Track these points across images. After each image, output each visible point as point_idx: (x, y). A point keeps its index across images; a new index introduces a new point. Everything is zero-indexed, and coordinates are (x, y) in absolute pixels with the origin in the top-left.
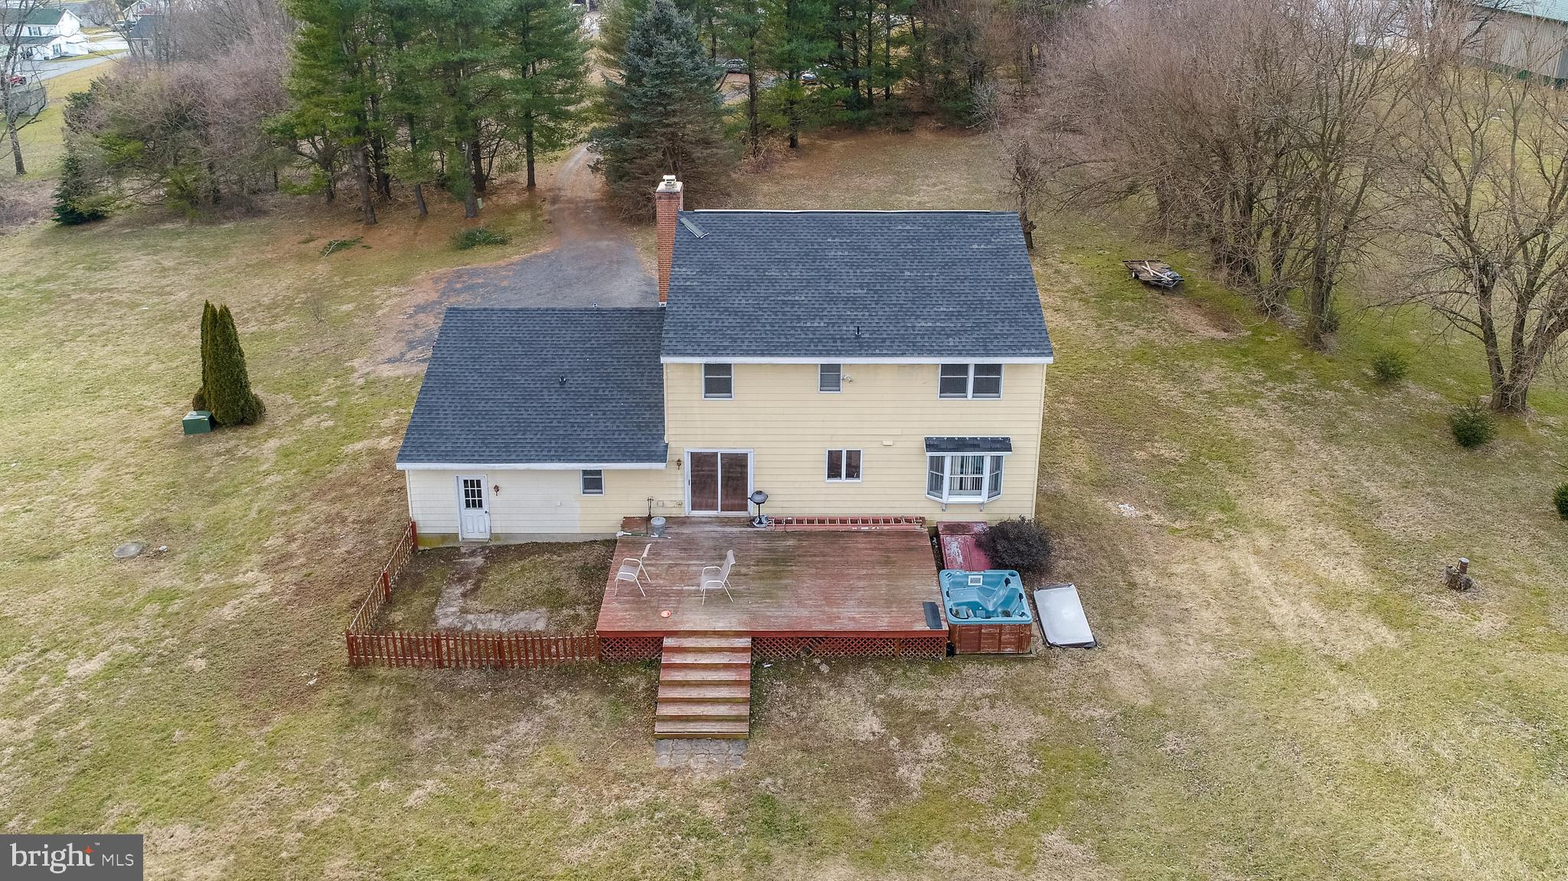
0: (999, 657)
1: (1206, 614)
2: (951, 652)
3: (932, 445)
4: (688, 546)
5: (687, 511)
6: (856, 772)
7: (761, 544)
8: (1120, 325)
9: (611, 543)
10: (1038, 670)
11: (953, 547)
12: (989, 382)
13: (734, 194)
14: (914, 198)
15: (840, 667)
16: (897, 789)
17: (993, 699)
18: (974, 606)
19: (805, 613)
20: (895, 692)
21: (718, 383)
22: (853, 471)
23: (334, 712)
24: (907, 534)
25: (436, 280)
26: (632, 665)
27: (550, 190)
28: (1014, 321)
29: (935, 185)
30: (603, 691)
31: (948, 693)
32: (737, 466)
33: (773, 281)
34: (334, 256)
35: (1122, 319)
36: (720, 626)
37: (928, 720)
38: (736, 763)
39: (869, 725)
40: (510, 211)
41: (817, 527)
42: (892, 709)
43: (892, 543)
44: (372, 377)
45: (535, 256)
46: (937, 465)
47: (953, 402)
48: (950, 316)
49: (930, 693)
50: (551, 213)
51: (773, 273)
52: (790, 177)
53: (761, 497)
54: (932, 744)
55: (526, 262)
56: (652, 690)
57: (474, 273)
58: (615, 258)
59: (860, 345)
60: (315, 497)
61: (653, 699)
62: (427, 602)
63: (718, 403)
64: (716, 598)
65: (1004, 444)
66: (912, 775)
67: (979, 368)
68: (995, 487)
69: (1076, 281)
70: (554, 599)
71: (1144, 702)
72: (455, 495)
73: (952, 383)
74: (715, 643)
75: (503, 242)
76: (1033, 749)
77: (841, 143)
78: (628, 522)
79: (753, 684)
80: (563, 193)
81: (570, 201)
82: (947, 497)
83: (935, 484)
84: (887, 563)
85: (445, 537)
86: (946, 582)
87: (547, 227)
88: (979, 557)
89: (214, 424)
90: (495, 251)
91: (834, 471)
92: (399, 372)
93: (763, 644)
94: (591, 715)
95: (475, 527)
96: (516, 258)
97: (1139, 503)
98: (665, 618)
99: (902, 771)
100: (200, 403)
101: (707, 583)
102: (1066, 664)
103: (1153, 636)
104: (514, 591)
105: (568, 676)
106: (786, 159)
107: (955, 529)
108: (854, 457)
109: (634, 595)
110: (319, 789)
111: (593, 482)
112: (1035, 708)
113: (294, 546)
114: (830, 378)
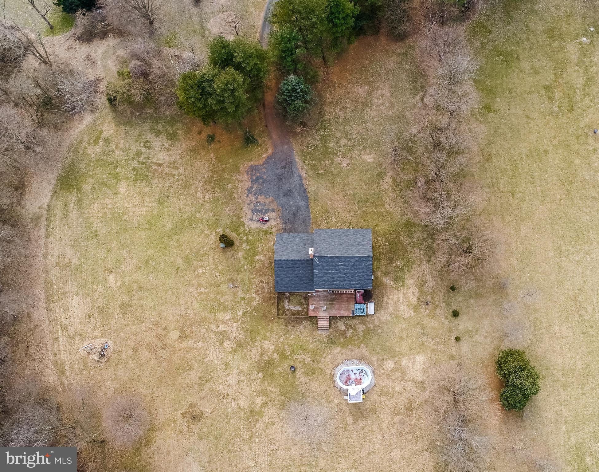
0: (361, 316)
1: (391, 308)
4: (319, 297)
6: (341, 335)
7: (330, 296)
9: (308, 293)
10: (366, 319)
11: (358, 296)
16: (346, 337)
18: (359, 313)
19: (336, 312)
20: (347, 322)
23: (277, 324)
24: (351, 294)
28: (367, 281)
30: (310, 321)
31: (353, 323)
33: (330, 273)
36: (325, 315)
38: (328, 334)
39: (343, 327)
41: (338, 292)
42: (347, 324)
43: (349, 296)
44: (249, 227)
45: (268, 157)
48: (358, 281)
49: (351, 322)
51: (330, 271)
54: (351, 331)
56: (317, 321)
59: (344, 287)
61: (317, 324)
62: (283, 304)
64: (324, 311)
66: (348, 335)
71: (378, 324)
74: (324, 317)
76: (363, 331)
79: (329, 324)
84: (348, 301)
86: (355, 305)
88: (361, 297)
89: (226, 247)
92: (255, 226)
93: (330, 317)
94: (310, 325)
98: (317, 313)
99: (347, 335)
101: (323, 309)
102: (370, 317)
103: (383, 312)
104: (295, 302)
105: (306, 319)
107: (358, 292)
109: (313, 310)
110: (280, 337)
112: (364, 325)
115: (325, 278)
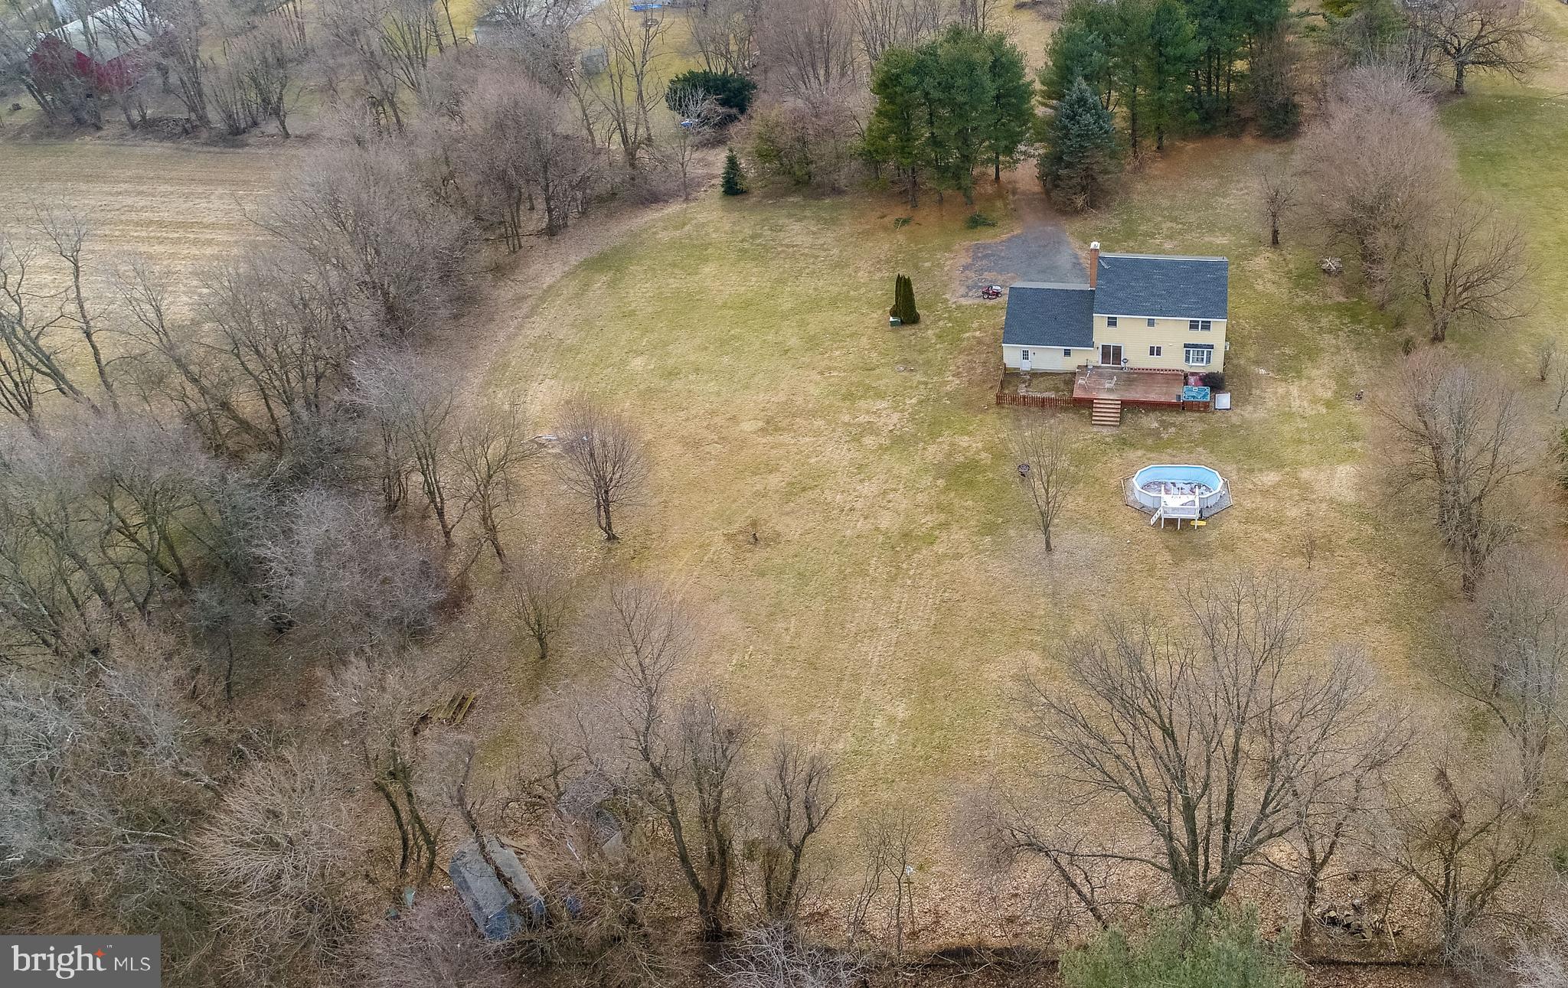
0: (1199, 411)
1: (1271, 403)
2: (1183, 409)
3: (1186, 346)
4: (1101, 375)
5: (1100, 364)
6: (1149, 435)
7: (1125, 375)
8: (1299, 293)
9: (1074, 374)
10: (1210, 415)
11: (1192, 380)
12: (1206, 326)
13: (1120, 191)
14: (1225, 201)
15: (1148, 411)
16: (1160, 439)
17: (1193, 421)
18: (1194, 397)
19: (1138, 395)
20: (1164, 418)
21: (1112, 323)
22: (1159, 354)
23: (996, 417)
24: (1176, 375)
25: (967, 250)
26: (1084, 407)
27: (1009, 182)
28: (1217, 306)
29: (1242, 189)
30: (1075, 413)
31: (1180, 419)
32: (1118, 350)
34: (904, 228)
35: (1302, 290)
36: (1111, 398)
37: (1173, 425)
38: (1115, 431)
39: (1156, 425)
40: (989, 199)
41: (1145, 371)
42: (1163, 423)
43: (1171, 377)
44: (958, 304)
45: (1013, 236)
46: (1188, 352)
47: (1194, 332)
48: (1194, 303)
49: (1174, 418)
50: (1014, 202)
51: (1133, 284)
52: (1154, 177)
53: (1126, 361)
54: (1172, 430)
55: (1009, 240)
56: (1091, 413)
57: (985, 247)
58: (1056, 240)
59: (1162, 313)
60: (959, 353)
61: (1091, 415)
62: (1015, 388)
63: (1112, 328)
64: (1110, 390)
65: (1212, 347)
66: (1165, 436)
67: (1202, 322)
68: (1208, 361)
69: (1291, 266)
70: (1057, 390)
71: (1240, 424)
72: (1019, 355)
73: (1193, 326)
74: (1110, 402)
75: (994, 225)
76: (1202, 432)
77: (1192, 146)
78: (1079, 367)
79: (1121, 413)
80: (1017, 186)
81: (1024, 193)
82: (1191, 364)
83: (1187, 359)
84: (1167, 383)
85: (1015, 369)
86: (1185, 389)
87: (1014, 214)
88: (1200, 383)
89: (902, 323)
90: (991, 231)
91: (1152, 353)
92: (970, 302)
93: (1124, 403)
94: (1072, 419)
95: (1026, 366)
96: (1004, 237)
97: (1268, 369)
98: (1094, 395)
99: (1163, 435)
100: (893, 313)
101: (1107, 386)
102: (1219, 414)
103: (1250, 408)
104: (1042, 386)
105: (1065, 410)
106: (1154, 161)
107: (1193, 374)
108: (1159, 349)
109: (1083, 388)
111: (1067, 353)
112: (1205, 425)
113: (961, 370)
114: (1151, 323)
115: (1121, 294)
